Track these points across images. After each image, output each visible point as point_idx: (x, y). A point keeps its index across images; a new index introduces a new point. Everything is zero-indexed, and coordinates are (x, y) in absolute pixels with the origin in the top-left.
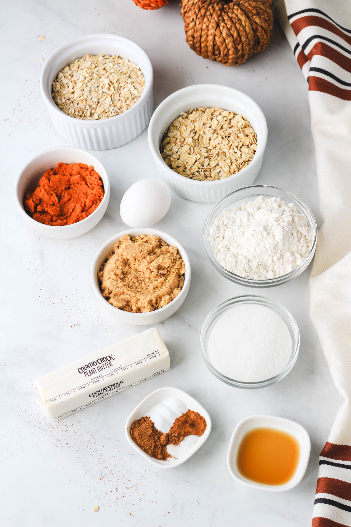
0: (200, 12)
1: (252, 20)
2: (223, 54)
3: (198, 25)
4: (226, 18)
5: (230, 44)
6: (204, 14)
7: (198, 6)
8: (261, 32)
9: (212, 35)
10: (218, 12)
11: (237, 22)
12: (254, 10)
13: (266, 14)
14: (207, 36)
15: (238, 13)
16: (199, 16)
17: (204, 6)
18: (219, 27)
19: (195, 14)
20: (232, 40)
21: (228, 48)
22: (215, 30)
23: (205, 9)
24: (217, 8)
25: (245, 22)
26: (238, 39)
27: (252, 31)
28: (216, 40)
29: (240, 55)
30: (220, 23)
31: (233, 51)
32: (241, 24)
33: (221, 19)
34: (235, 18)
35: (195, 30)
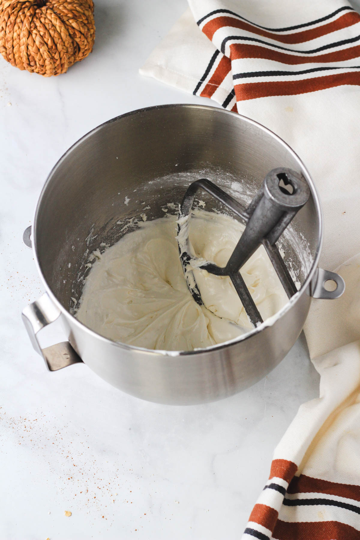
0: (9, 19)
1: (67, 25)
2: (39, 64)
3: (8, 33)
4: (38, 24)
5: (45, 53)
6: (14, 22)
7: (8, 13)
8: (80, 37)
9: (24, 44)
10: (29, 18)
11: (51, 28)
12: (70, 13)
13: (84, 17)
14: (20, 46)
15: (52, 18)
16: (9, 24)
17: (13, 12)
18: (32, 35)
19: (4, 22)
20: (47, 48)
21: (43, 57)
22: (26, 39)
23: (15, 15)
24: (28, 14)
25: (60, 27)
26: (54, 47)
27: (68, 37)
28: (30, 50)
29: (58, 65)
30: (32, 31)
31: (49, 60)
32: (55, 30)
33: (33, 26)
34: (48, 24)
35: (5, 39)
